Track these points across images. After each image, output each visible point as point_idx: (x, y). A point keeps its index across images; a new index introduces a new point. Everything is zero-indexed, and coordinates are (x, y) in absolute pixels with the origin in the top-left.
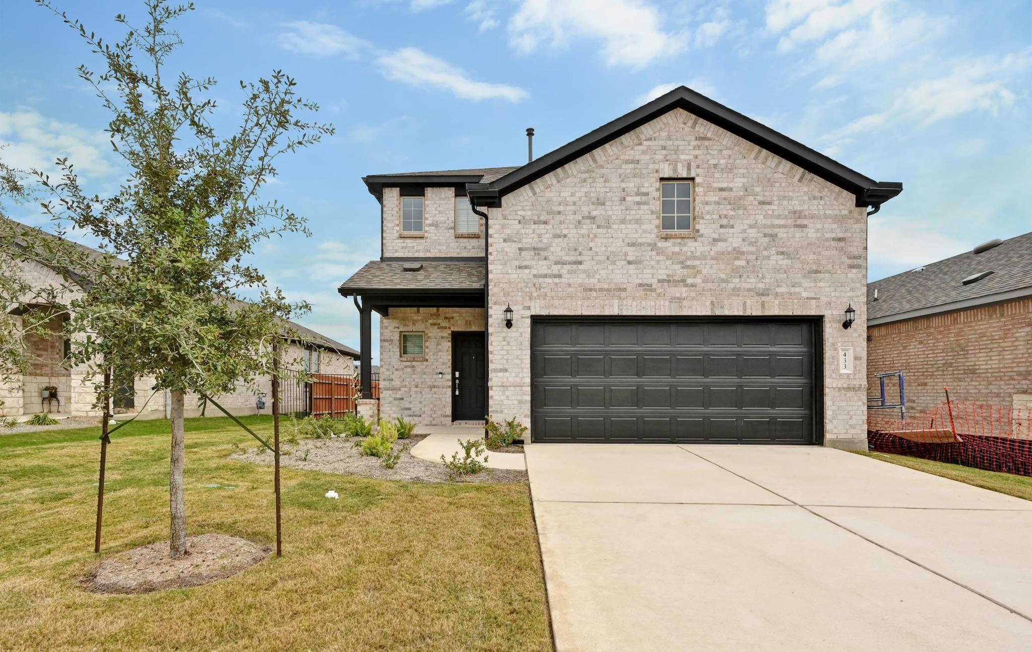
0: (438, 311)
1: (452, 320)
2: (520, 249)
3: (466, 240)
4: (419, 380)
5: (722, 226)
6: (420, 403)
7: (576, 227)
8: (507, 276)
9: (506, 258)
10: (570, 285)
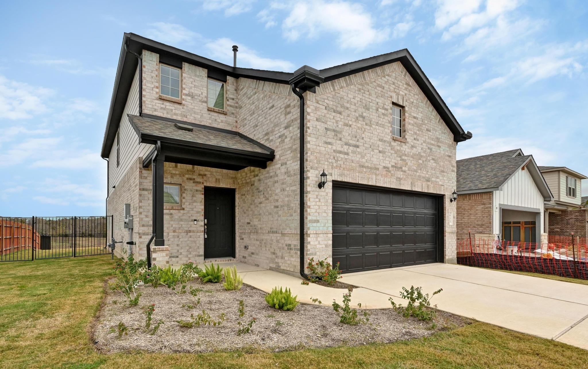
0: (193, 168)
1: (205, 177)
2: (326, 128)
3: (216, 114)
5: (415, 139)
6: (178, 245)
7: (355, 122)
8: (318, 148)
9: (318, 133)
10: (352, 161)
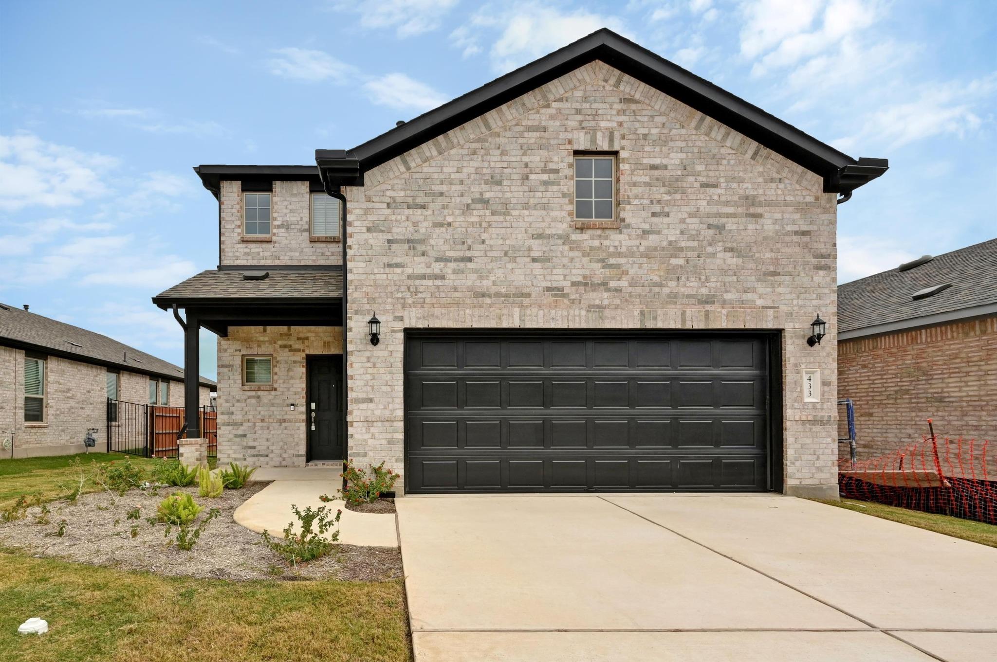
0: (289, 330)
1: (306, 341)
2: (389, 241)
3: (323, 245)
4: (266, 413)
5: (654, 215)
6: (268, 440)
7: (463, 214)
8: (372, 276)
9: (370, 253)
10: (455, 289)
